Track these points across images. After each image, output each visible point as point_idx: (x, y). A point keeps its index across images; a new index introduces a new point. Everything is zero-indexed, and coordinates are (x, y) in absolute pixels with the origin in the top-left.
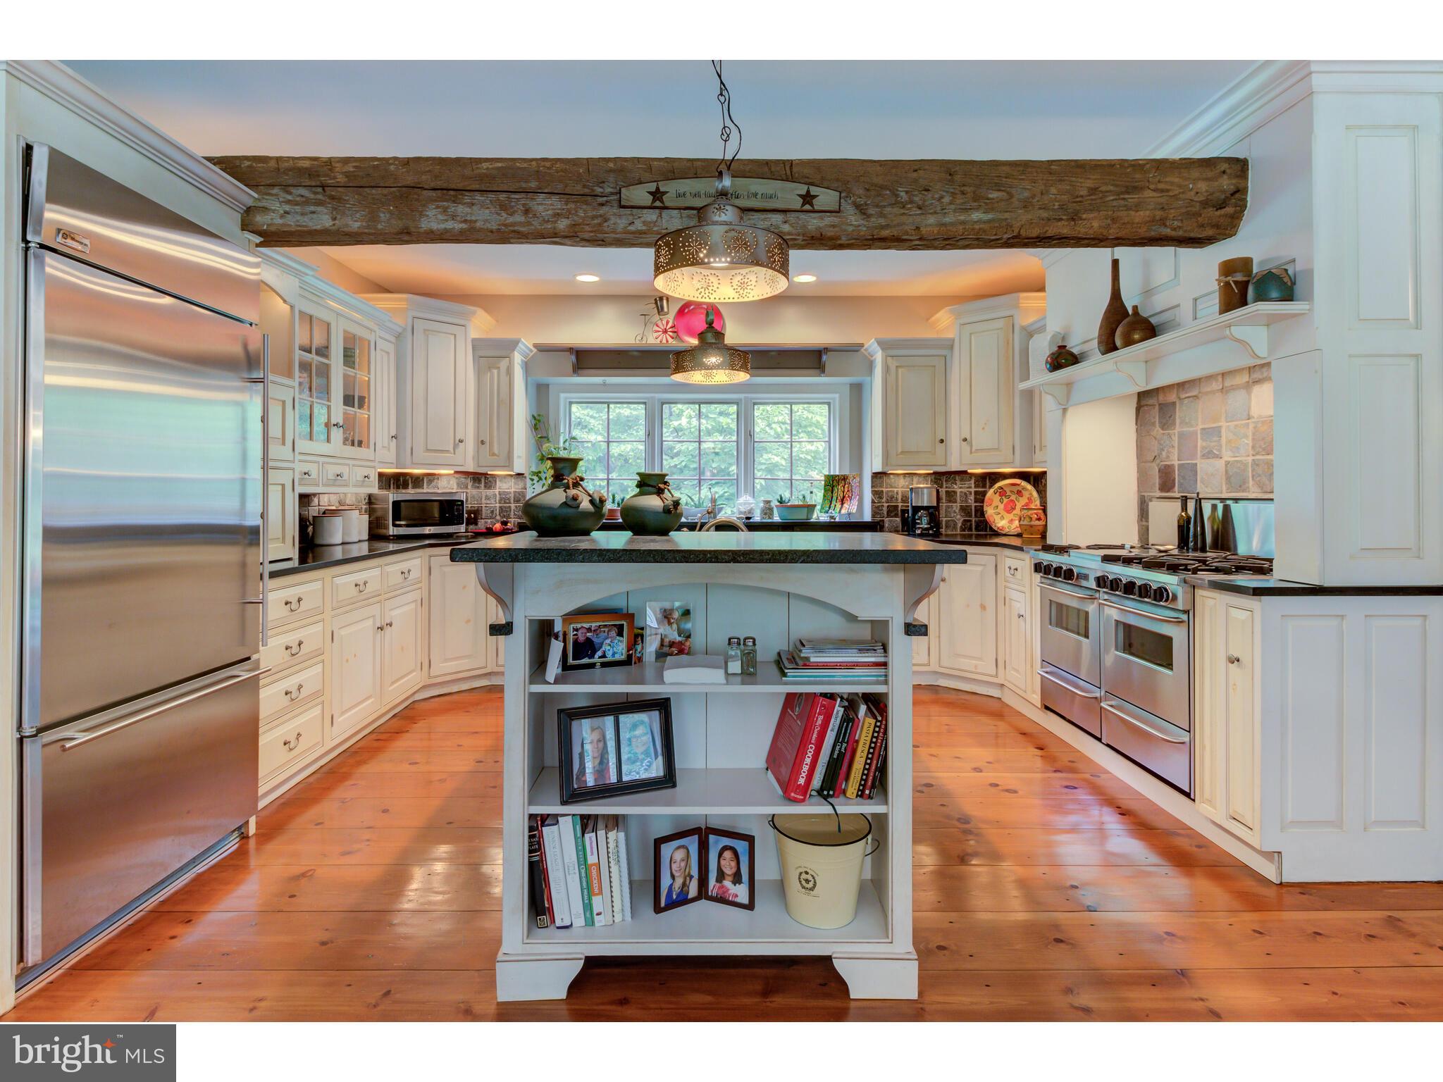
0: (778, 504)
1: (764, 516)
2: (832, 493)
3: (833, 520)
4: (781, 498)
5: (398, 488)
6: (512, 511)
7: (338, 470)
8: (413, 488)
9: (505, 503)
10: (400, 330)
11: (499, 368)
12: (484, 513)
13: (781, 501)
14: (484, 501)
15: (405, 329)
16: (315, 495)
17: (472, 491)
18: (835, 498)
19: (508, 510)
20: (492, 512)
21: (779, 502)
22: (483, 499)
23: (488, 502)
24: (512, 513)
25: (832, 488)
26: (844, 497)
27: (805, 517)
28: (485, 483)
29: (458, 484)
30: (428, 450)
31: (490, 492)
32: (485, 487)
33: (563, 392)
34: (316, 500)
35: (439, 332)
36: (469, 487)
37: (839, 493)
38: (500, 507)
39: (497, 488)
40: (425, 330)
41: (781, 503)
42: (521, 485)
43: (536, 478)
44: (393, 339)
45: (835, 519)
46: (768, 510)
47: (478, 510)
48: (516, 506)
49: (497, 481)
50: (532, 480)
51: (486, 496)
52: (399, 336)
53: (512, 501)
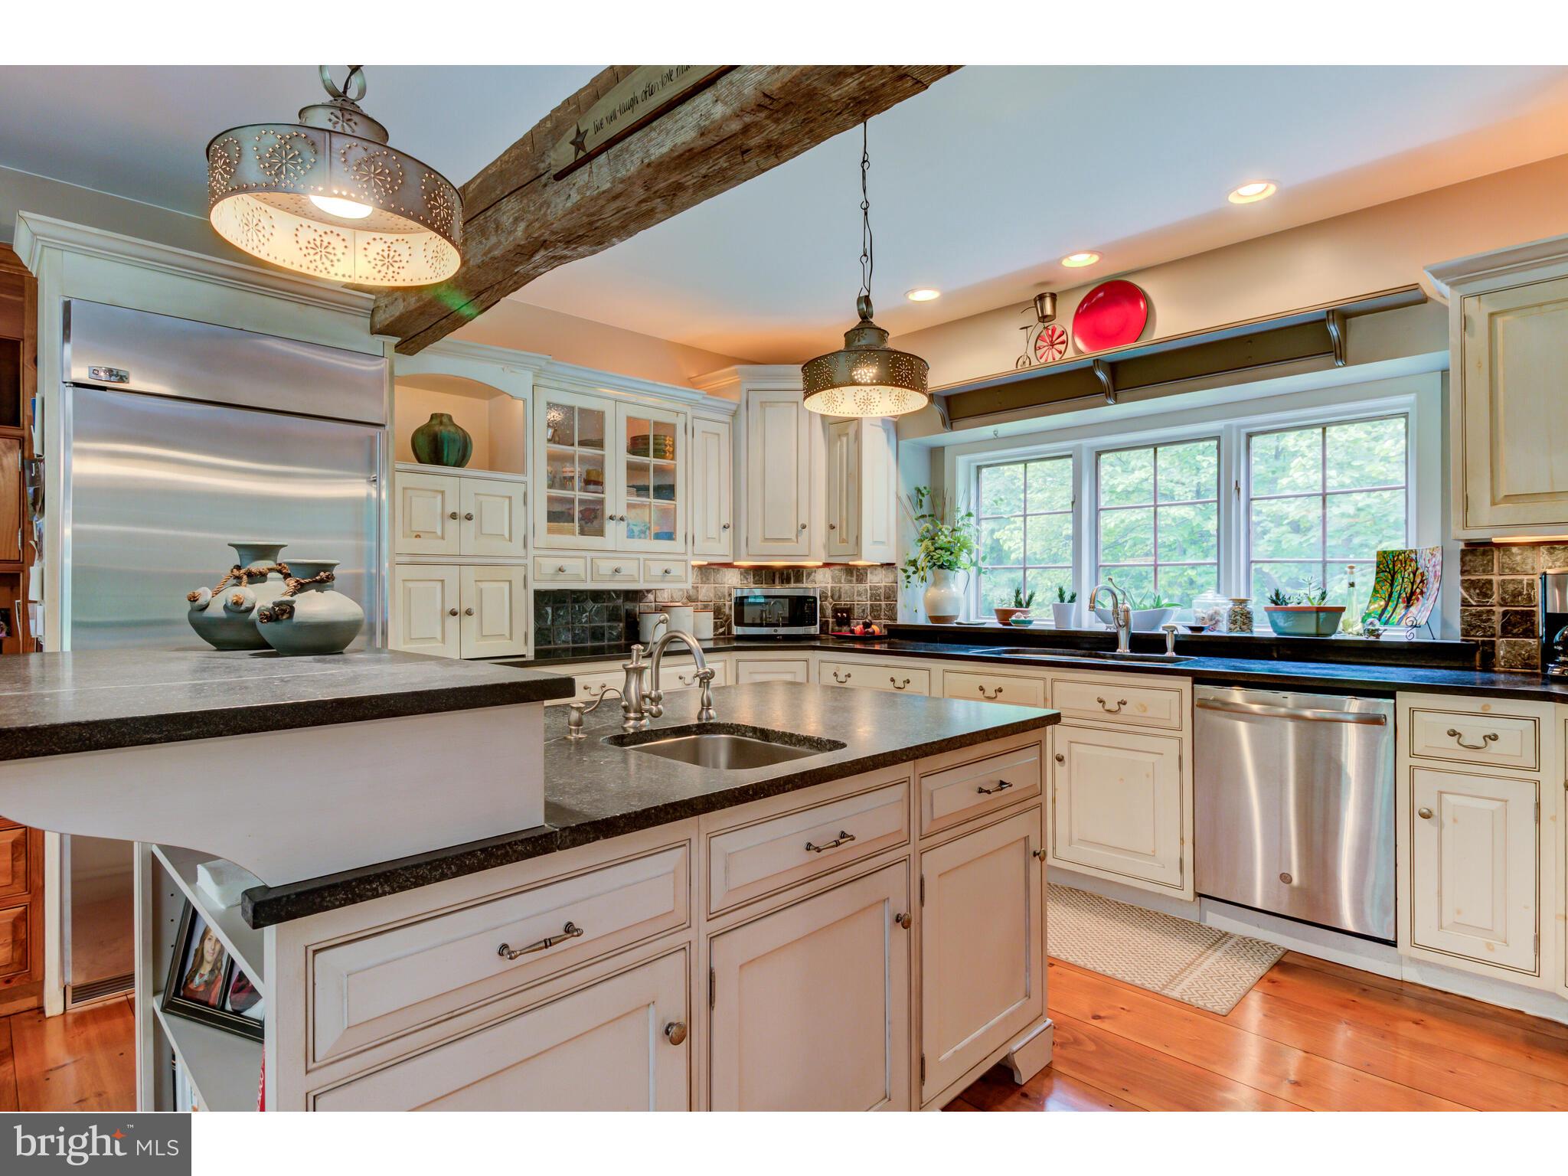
0: (1273, 605)
1: (1232, 626)
2: (1392, 585)
3: (1372, 638)
4: (1277, 595)
5: (783, 583)
6: (883, 610)
7: (616, 564)
8: (795, 583)
9: (876, 600)
10: (734, 408)
11: (848, 434)
12: (857, 612)
13: (1277, 600)
14: (856, 598)
15: (739, 406)
16: (649, 591)
17: (846, 587)
18: (1395, 595)
19: (878, 608)
20: (864, 611)
21: (1273, 602)
22: (856, 594)
23: (860, 599)
24: (883, 613)
25: (1393, 577)
26: (1413, 593)
27: (1313, 630)
28: (857, 575)
29: (833, 578)
30: (766, 540)
31: (861, 587)
32: (857, 580)
33: (959, 455)
34: (651, 597)
35: (777, 402)
36: (843, 581)
37: (1405, 585)
38: (871, 605)
39: (868, 581)
40: (761, 402)
41: (1276, 604)
42: (891, 578)
43: (912, 569)
44: (727, 419)
45: (1378, 636)
46: (1241, 615)
47: (850, 608)
48: (886, 604)
49: (868, 572)
50: (905, 571)
51: (858, 591)
52: (734, 415)
53: (882, 598)
